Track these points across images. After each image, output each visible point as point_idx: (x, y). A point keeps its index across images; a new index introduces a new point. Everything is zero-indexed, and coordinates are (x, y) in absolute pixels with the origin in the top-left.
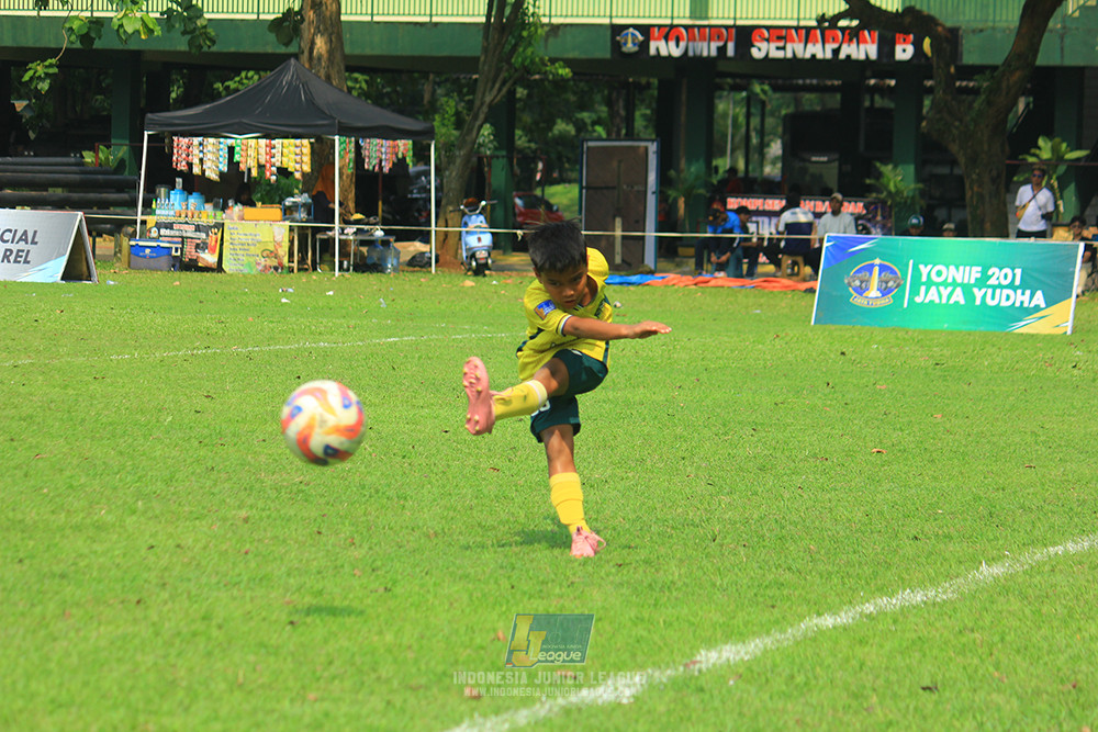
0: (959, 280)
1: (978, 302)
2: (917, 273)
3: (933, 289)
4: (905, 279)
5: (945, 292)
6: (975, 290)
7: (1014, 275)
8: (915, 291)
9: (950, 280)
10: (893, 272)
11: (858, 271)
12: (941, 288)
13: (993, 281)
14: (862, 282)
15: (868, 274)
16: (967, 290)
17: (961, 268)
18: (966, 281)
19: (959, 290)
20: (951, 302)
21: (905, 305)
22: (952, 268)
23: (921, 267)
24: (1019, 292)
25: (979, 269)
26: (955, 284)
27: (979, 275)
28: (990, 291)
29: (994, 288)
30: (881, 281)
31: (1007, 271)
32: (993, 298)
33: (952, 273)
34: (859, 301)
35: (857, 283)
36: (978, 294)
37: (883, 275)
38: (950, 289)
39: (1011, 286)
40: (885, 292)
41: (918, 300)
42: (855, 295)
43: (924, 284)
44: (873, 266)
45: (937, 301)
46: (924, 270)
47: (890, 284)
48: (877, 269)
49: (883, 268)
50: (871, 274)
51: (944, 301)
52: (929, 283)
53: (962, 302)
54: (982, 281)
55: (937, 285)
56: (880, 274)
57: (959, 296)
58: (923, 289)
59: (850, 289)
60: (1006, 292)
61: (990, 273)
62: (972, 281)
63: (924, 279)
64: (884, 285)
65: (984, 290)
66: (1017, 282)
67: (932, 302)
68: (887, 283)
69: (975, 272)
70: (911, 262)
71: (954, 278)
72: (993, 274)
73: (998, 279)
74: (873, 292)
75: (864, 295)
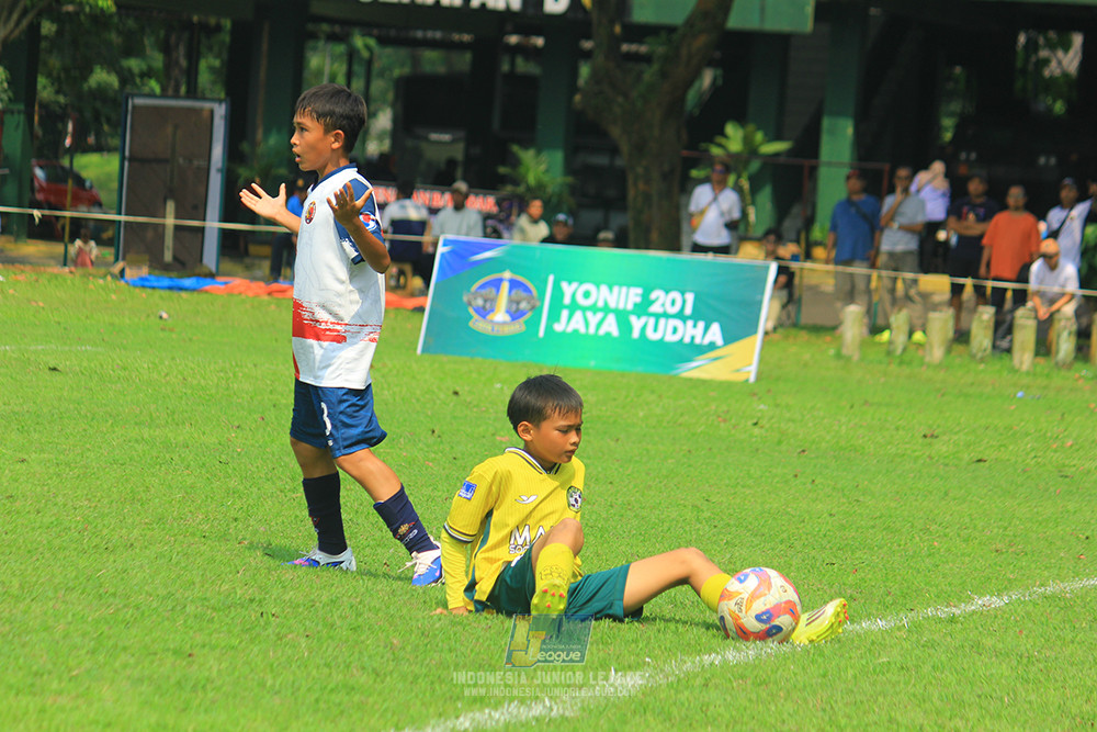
0: (612, 305)
1: (636, 334)
2: (558, 293)
3: (578, 315)
4: (542, 299)
5: (594, 319)
6: (633, 319)
7: (684, 302)
8: (554, 316)
9: (601, 304)
10: (527, 290)
11: (483, 286)
12: (589, 314)
13: (656, 308)
14: (485, 301)
15: (494, 291)
16: (623, 318)
17: (616, 289)
18: (621, 306)
19: (611, 319)
20: (602, 332)
21: (541, 333)
22: (604, 289)
23: (564, 285)
24: (690, 323)
25: (639, 291)
26: (606, 310)
27: (638, 300)
28: (652, 321)
29: (657, 316)
30: (511, 301)
31: (675, 295)
32: (655, 330)
33: (602, 295)
34: (481, 325)
35: (480, 302)
36: (637, 324)
37: (514, 292)
38: (600, 315)
39: (680, 316)
40: (516, 315)
41: (558, 327)
42: (475, 316)
43: (566, 307)
44: (500, 280)
45: (582, 330)
46: (568, 289)
47: (523, 305)
48: (505, 286)
49: (514, 284)
50: (498, 290)
51: (592, 330)
52: (574, 307)
53: (615, 332)
54: (642, 308)
55: (584, 309)
56: (510, 292)
57: (611, 326)
58: (565, 314)
59: (471, 311)
60: (672, 322)
61: (653, 295)
62: (630, 306)
63: (567, 300)
64: (514, 307)
65: (643, 320)
66: (688, 310)
67: (576, 331)
68: (518, 303)
69: (635, 295)
70: (551, 279)
71: (606, 304)
72: (657, 299)
73: (663, 305)
74: (500, 316)
75: (489, 317)
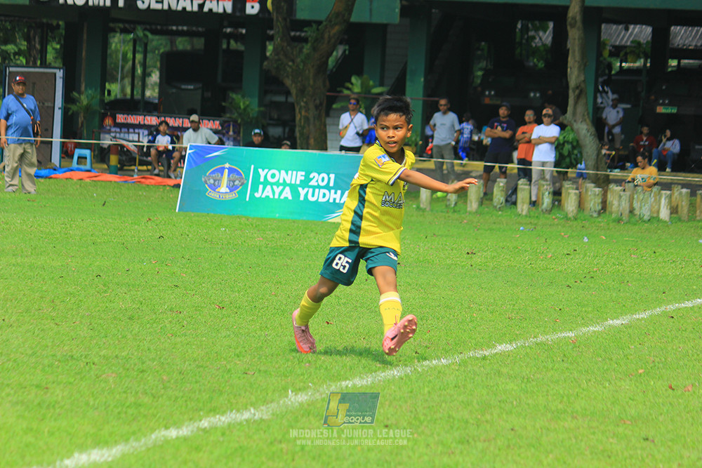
0: (288, 182)
1: (302, 198)
2: (257, 175)
3: (269, 188)
4: (247, 179)
5: (277, 190)
6: (300, 189)
7: (329, 179)
8: (255, 189)
9: (281, 181)
10: (239, 174)
11: (213, 172)
12: (275, 187)
13: (313, 183)
14: (215, 181)
15: (220, 175)
16: (294, 189)
17: (290, 172)
18: (293, 182)
19: (287, 189)
20: (282, 197)
21: (247, 199)
22: (283, 172)
23: (260, 170)
24: (333, 191)
25: (303, 173)
26: (285, 184)
27: (303, 178)
28: (311, 190)
29: (314, 188)
30: (229, 180)
31: (325, 175)
32: (313, 195)
33: (283, 176)
34: (213, 195)
35: (212, 181)
36: (302, 192)
37: (231, 176)
38: (281, 188)
39: (327, 187)
40: (232, 188)
41: (257, 195)
42: (210, 190)
43: (261, 183)
44: (224, 168)
45: (271, 196)
46: (262, 173)
47: (237, 183)
48: (226, 171)
49: (231, 171)
50: (222, 175)
51: (276, 197)
52: (266, 183)
53: (290, 198)
54: (305, 183)
55: (272, 184)
56: (229, 175)
57: (287, 193)
58: (261, 187)
59: (206, 186)
60: (323, 191)
61: (311, 176)
62: (298, 182)
63: (262, 180)
64: (232, 183)
65: (306, 190)
66: (332, 184)
67: (267, 197)
68: (234, 181)
69: (300, 176)
70: (252, 167)
71: (284, 180)
72: (314, 177)
73: (317, 181)
74: (224, 189)
75: (217, 190)
